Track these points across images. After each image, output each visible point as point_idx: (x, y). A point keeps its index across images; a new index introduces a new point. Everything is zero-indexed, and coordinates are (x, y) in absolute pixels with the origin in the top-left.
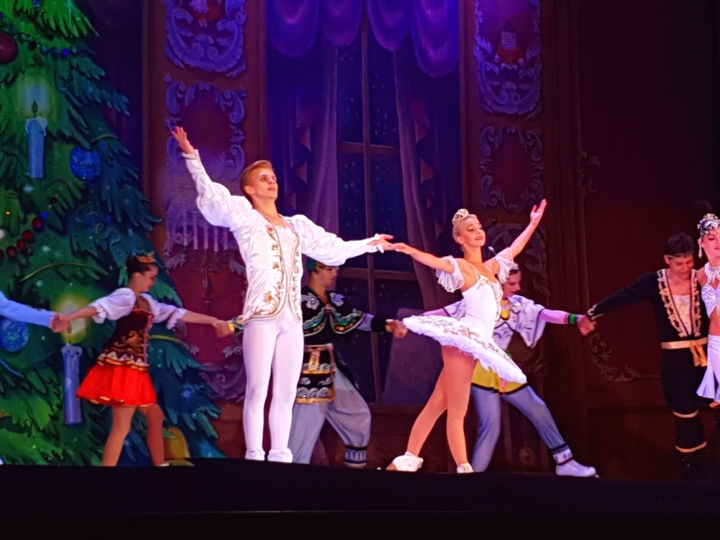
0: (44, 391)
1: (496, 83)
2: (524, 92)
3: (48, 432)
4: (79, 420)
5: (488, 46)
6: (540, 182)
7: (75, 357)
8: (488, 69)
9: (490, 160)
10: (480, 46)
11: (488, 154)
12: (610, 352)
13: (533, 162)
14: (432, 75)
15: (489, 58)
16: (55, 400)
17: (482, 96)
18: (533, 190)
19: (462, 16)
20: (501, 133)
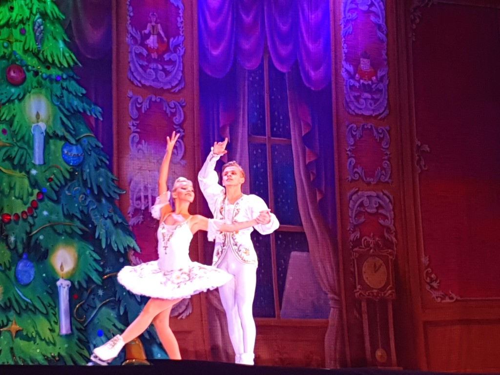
0: (45, 312)
1: (357, 94)
2: (377, 100)
3: (48, 341)
4: (70, 332)
5: (351, 69)
6: (388, 163)
7: (66, 288)
8: (352, 84)
9: (354, 148)
10: (345, 68)
11: (352, 143)
12: (438, 281)
13: (384, 148)
14: (313, 89)
16: (53, 319)
17: (347, 103)
18: (383, 169)
19: (333, 48)
20: (361, 129)
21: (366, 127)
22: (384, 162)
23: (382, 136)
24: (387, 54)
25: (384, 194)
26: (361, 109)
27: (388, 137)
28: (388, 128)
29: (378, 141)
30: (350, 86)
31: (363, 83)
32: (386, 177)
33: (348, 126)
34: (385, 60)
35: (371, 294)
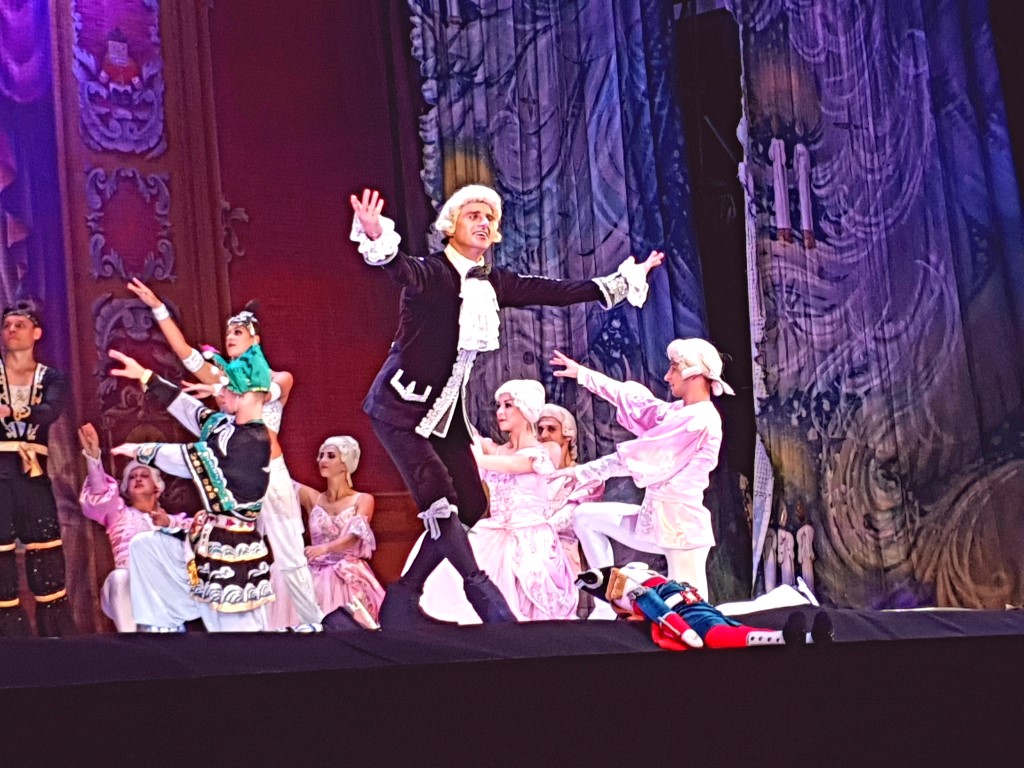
1: (104, 110)
2: (142, 123)
5: (90, 61)
6: (167, 242)
8: (93, 92)
9: (102, 214)
10: (79, 60)
11: (99, 206)
13: (159, 216)
17: (85, 127)
18: (159, 255)
19: (53, 20)
21: (123, 175)
23: (154, 191)
24: (159, 35)
26: (111, 140)
27: (167, 193)
28: (167, 178)
29: (148, 200)
30: (89, 94)
31: (114, 90)
32: (164, 272)
33: (88, 173)
34: (155, 44)
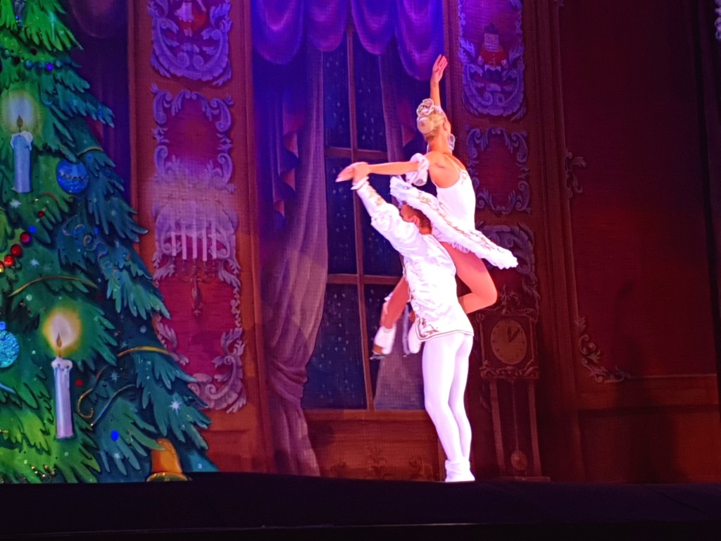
0: (34, 405)
1: (480, 85)
3: (39, 447)
4: (70, 434)
5: (471, 48)
6: (526, 183)
7: (66, 370)
8: (473, 71)
10: (463, 48)
11: (476, 156)
12: (599, 353)
13: (519, 163)
14: (418, 78)
15: (473, 60)
16: (47, 415)
17: (467, 98)
18: (519, 192)
19: (446, 18)
20: (486, 135)
21: (493, 133)
22: (522, 182)
23: (516, 145)
24: (522, 27)
25: (521, 229)
26: (486, 107)
27: (526, 146)
28: (525, 134)
29: (512, 152)
30: (470, 73)
31: (488, 70)
32: (523, 204)
33: (468, 132)
34: (519, 35)
35: (503, 372)
